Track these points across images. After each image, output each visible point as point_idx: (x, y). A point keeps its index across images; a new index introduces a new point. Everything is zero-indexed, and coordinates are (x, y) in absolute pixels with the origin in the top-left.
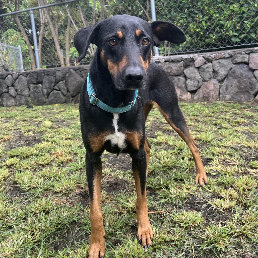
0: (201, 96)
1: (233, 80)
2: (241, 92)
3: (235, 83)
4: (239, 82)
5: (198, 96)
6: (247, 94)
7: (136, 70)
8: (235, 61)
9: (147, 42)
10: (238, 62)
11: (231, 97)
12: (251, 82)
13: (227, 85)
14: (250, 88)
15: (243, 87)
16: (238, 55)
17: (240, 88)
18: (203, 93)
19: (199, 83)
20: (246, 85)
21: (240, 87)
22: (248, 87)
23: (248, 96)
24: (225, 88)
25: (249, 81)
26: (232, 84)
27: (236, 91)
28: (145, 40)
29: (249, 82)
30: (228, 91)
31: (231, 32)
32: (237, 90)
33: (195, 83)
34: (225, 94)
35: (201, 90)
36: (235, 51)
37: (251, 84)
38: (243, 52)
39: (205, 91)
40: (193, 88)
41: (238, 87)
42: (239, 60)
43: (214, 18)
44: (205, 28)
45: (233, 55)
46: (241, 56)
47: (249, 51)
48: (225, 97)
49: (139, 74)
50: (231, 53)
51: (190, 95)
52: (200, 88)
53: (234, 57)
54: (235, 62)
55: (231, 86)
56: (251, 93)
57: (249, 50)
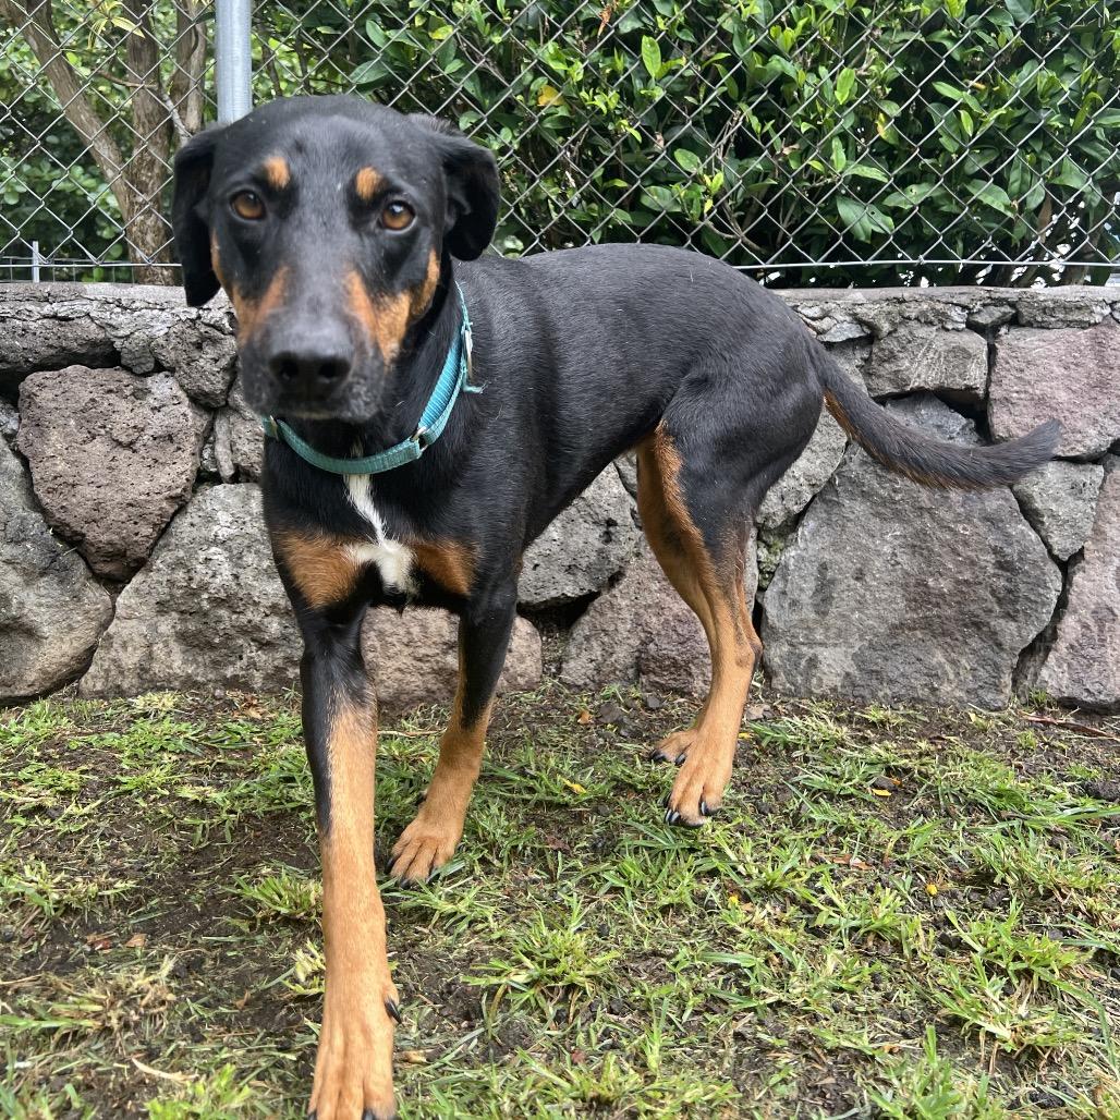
0: (623, 655)
1: (875, 524)
2: (927, 625)
3: (887, 549)
4: (918, 546)
5: (597, 652)
6: (975, 643)
7: (316, 334)
8: (896, 377)
9: (404, 219)
10: (915, 384)
11: (853, 670)
12: (1012, 552)
13: (823, 567)
14: (1000, 601)
15: (945, 585)
16: (922, 332)
17: (920, 595)
18: (638, 622)
19: (608, 538)
20: (967, 576)
21: (922, 584)
22: (984, 593)
23: (983, 662)
24: (810, 585)
25: (991, 540)
26: (865, 561)
27: (893, 619)
28: (398, 209)
29: (995, 551)
30: (830, 620)
31: (839, 154)
32: (897, 607)
33: (576, 542)
34: (811, 644)
35: (621, 597)
36: (901, 301)
37: (1004, 565)
38: (957, 315)
39: (660, 608)
40: (560, 576)
41: (905, 586)
42: (922, 374)
43: (727, 23)
44: (659, 94)
45: (886, 327)
46: (941, 341)
47: (997, 312)
48: (813, 662)
49: (330, 352)
50: (868, 312)
51: (536, 646)
52: (615, 579)
53: (894, 345)
54: (889, 389)
55: (859, 576)
56: (1007, 641)
57: (999, 302)
